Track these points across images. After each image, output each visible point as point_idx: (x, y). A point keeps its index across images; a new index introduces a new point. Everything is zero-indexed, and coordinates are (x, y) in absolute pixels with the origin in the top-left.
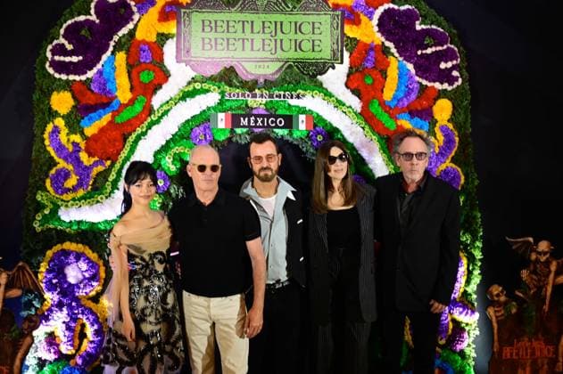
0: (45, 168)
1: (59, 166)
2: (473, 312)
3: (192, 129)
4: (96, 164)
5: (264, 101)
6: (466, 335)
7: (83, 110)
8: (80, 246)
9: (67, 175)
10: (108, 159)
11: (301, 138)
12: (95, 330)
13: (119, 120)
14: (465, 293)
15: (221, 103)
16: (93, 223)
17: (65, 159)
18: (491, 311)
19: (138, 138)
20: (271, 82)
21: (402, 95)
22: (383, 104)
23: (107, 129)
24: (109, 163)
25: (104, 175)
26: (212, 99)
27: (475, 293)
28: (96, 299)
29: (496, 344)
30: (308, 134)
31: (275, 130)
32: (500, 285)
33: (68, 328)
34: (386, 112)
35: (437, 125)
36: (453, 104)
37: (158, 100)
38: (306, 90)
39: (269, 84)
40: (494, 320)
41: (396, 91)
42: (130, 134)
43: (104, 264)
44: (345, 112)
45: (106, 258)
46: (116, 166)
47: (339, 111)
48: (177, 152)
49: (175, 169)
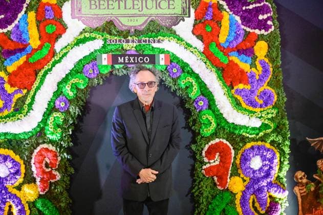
2: (284, 190)
3: (84, 66)
4: (16, 92)
5: (135, 45)
6: (279, 207)
7: (6, 53)
8: (7, 150)
10: (25, 88)
11: (162, 71)
12: (19, 210)
13: (31, 60)
14: (278, 178)
15: (104, 46)
16: (15, 134)
18: (296, 189)
19: (46, 73)
20: (139, 31)
21: (232, 39)
22: (219, 45)
23: (24, 67)
24: (25, 91)
25: (22, 100)
26: (97, 44)
27: (286, 177)
28: (19, 188)
29: (301, 212)
30: (166, 68)
31: (143, 65)
34: (221, 51)
35: (258, 59)
36: (268, 45)
37: (59, 46)
38: (164, 37)
39: (138, 33)
40: (299, 195)
41: (228, 36)
42: (40, 70)
43: (24, 164)
44: (192, 52)
45: (26, 159)
46: (30, 93)
47: (188, 51)
48: (74, 82)
49: (72, 95)
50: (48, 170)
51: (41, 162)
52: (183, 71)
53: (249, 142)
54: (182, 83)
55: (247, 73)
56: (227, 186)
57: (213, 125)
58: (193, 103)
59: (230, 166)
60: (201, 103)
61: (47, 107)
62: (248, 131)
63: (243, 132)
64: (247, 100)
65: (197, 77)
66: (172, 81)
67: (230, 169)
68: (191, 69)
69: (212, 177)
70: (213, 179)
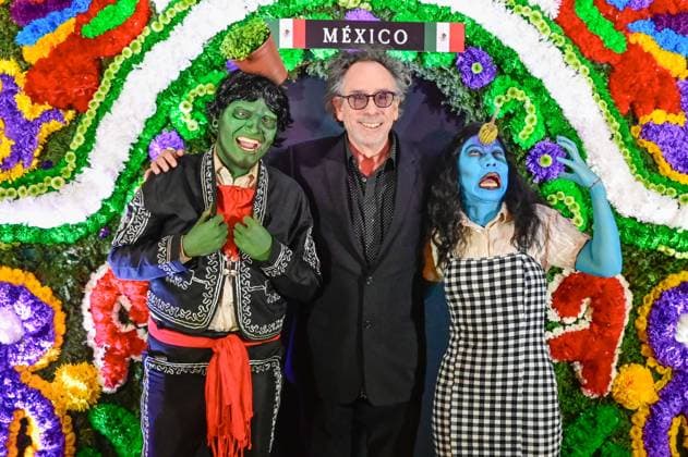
4: (46, 116)
8: (18, 272)
10: (70, 107)
11: (441, 69)
12: (48, 431)
13: (88, 31)
19: (127, 68)
22: (601, 2)
23: (68, 51)
24: (70, 114)
25: (61, 138)
28: (47, 374)
30: (455, 61)
34: (607, 16)
42: (111, 59)
43: (63, 309)
44: (527, 18)
45: (68, 297)
46: (84, 120)
47: (516, 15)
48: (201, 95)
49: (196, 128)
50: (124, 329)
51: (107, 308)
52: (500, 71)
53: (675, 271)
54: (496, 104)
55: (677, 79)
56: (609, 389)
57: (578, 221)
58: (524, 158)
59: (619, 335)
60: (546, 160)
61: (128, 159)
62: (674, 240)
63: (660, 243)
64: (674, 154)
65: (538, 89)
66: (467, 96)
67: (619, 345)
68: (523, 65)
69: (569, 362)
70: (571, 369)
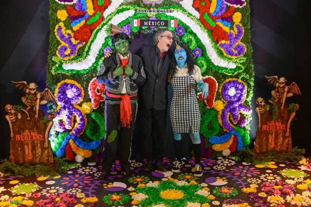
0: (56, 46)
1: (62, 45)
2: (249, 110)
3: (122, 27)
4: (78, 44)
5: (155, 14)
6: (246, 120)
7: (73, 18)
8: (73, 81)
9: (66, 49)
10: (84, 41)
12: (81, 119)
13: (88, 23)
14: (246, 101)
15: (135, 15)
16: (78, 71)
17: (65, 41)
18: (257, 109)
19: (98, 31)
20: (158, 5)
21: (218, 10)
22: (209, 15)
23: (83, 27)
24: (84, 43)
25: (83, 49)
26: (131, 13)
27: (251, 101)
28: (80, 105)
29: (260, 124)
30: (175, 29)
32: (262, 98)
33: (69, 118)
34: (211, 18)
35: (235, 24)
36: (242, 15)
37: (106, 14)
38: (174, 8)
39: (157, 6)
40: (259, 113)
41: (216, 8)
42: (94, 30)
43: (84, 89)
44: (192, 19)
45: (85, 87)
46: (88, 44)
47: (190, 18)
50: (98, 94)
51: (94, 89)
53: (228, 78)
54: (185, 39)
55: (227, 33)
56: (213, 106)
57: (205, 67)
58: (192, 52)
59: (215, 93)
60: (197, 52)
61: (98, 53)
62: (227, 71)
63: (224, 72)
64: (227, 51)
65: (195, 35)
66: (178, 37)
67: (215, 96)
68: (191, 30)
70: (204, 102)
